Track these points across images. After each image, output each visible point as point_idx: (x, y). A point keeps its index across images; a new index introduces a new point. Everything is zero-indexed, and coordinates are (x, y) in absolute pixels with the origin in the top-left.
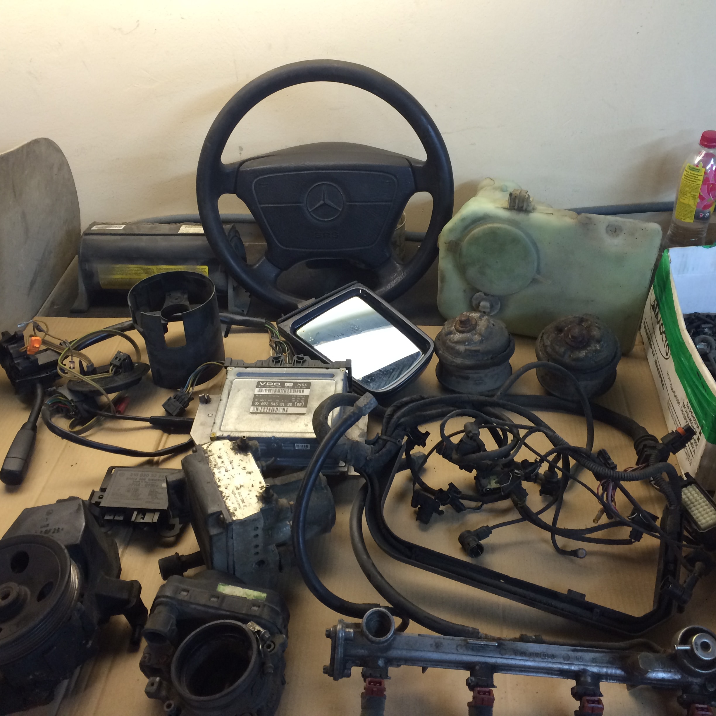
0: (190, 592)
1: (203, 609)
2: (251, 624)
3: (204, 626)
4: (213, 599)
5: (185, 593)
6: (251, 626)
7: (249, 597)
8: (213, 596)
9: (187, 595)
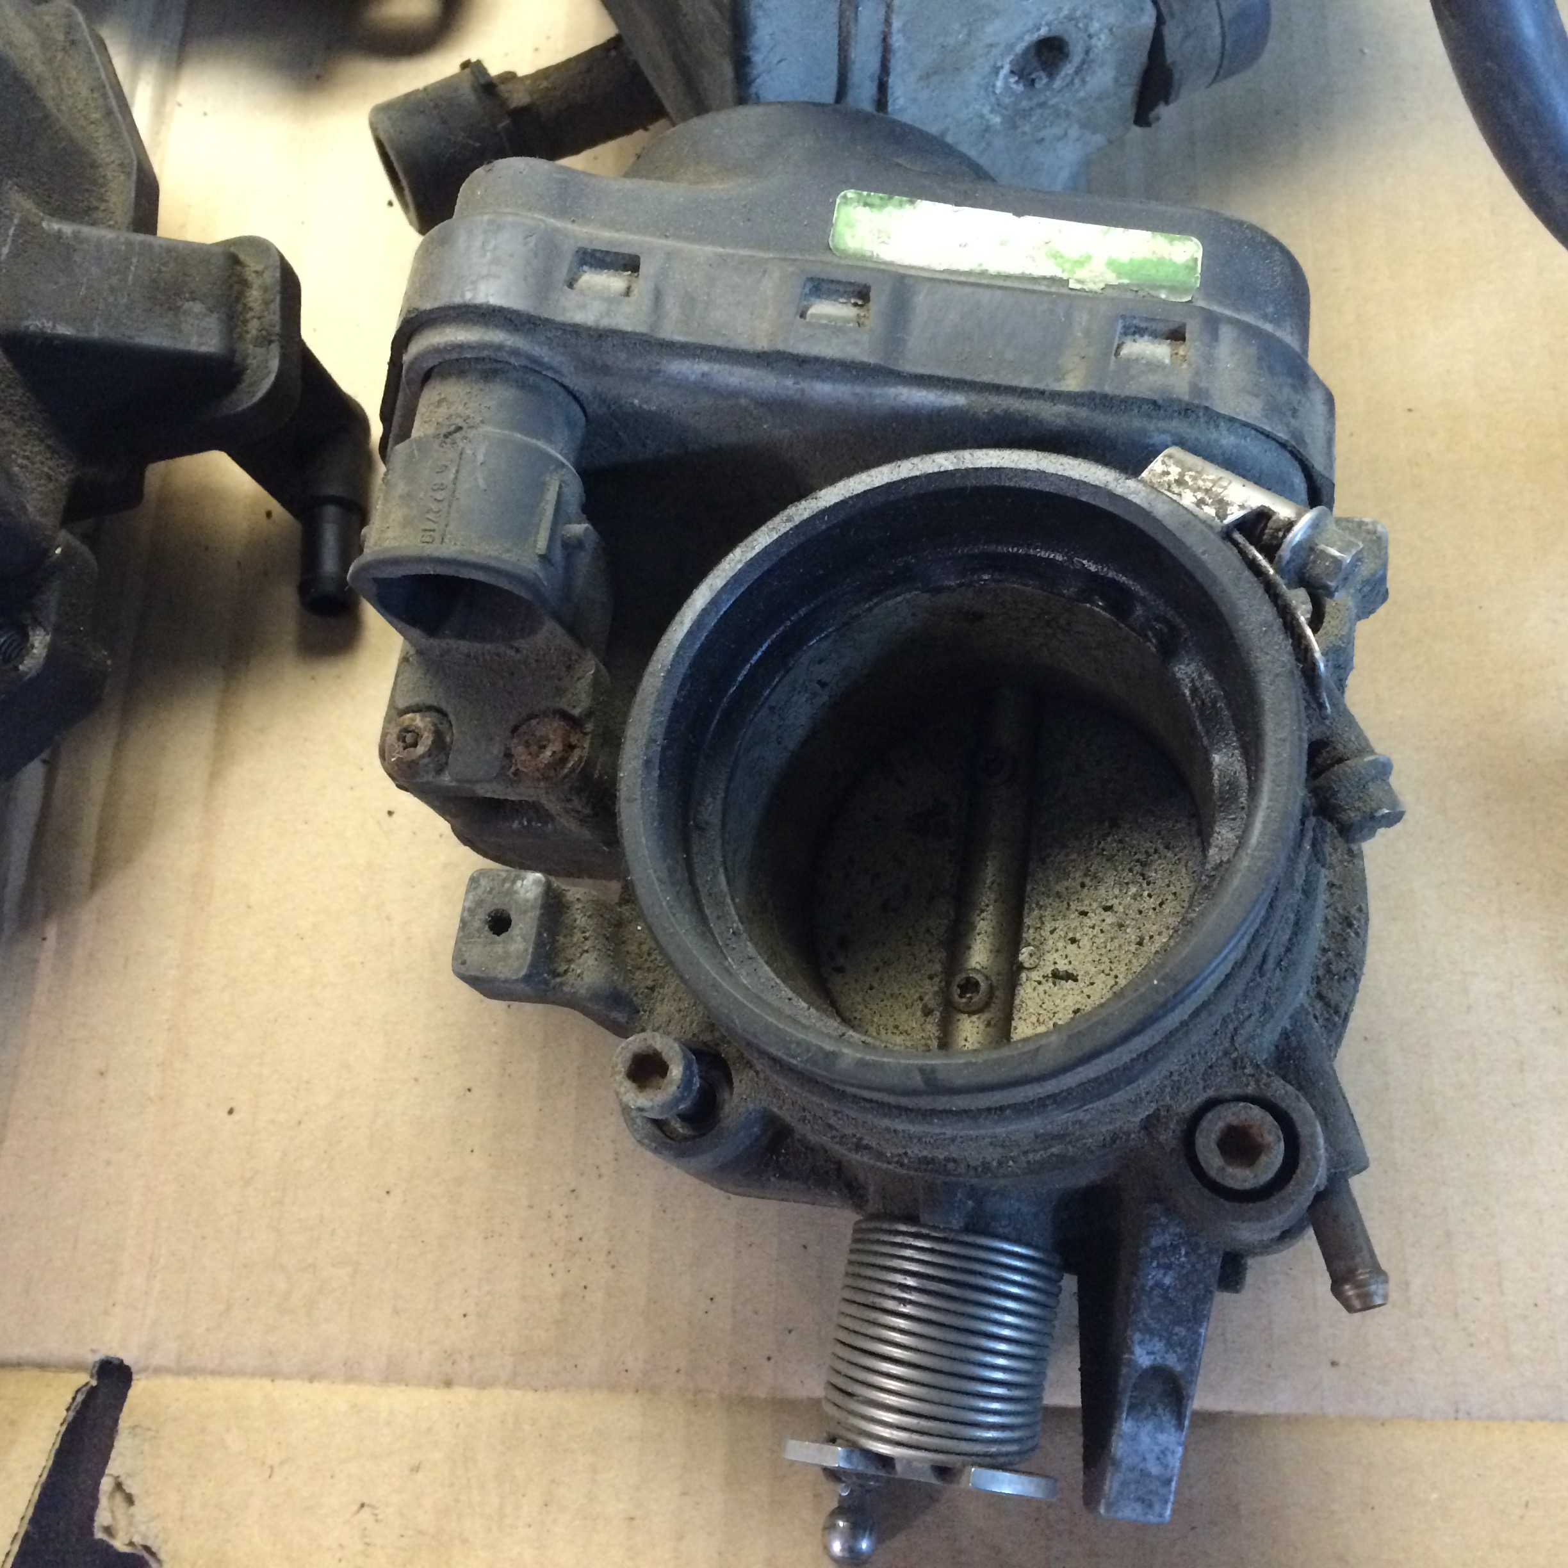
0: (646, 268)
1: (766, 382)
2: (1175, 471)
3: (803, 510)
4: (823, 308)
5: (614, 282)
6: (1180, 482)
7: (1080, 274)
8: (820, 287)
9: (628, 292)
